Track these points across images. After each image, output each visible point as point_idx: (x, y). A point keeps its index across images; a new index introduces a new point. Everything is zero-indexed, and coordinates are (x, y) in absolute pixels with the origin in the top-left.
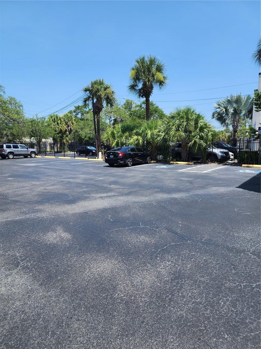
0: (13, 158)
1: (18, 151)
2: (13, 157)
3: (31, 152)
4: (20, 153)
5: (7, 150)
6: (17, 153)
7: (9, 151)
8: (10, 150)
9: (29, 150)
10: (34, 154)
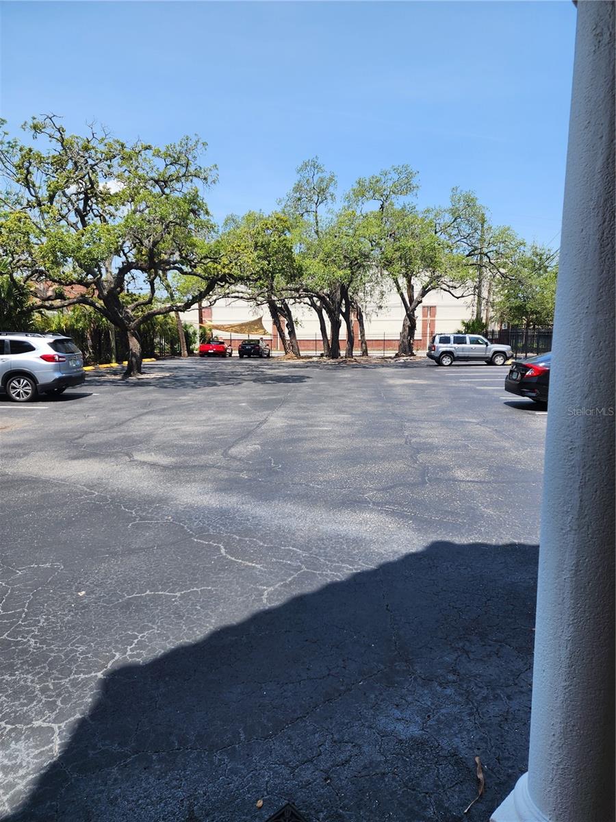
0: (450, 365)
1: (463, 349)
2: (452, 362)
3: (496, 352)
4: (467, 354)
5: (440, 347)
6: (461, 354)
7: (444, 349)
8: (447, 347)
9: (490, 349)
10: (502, 358)
